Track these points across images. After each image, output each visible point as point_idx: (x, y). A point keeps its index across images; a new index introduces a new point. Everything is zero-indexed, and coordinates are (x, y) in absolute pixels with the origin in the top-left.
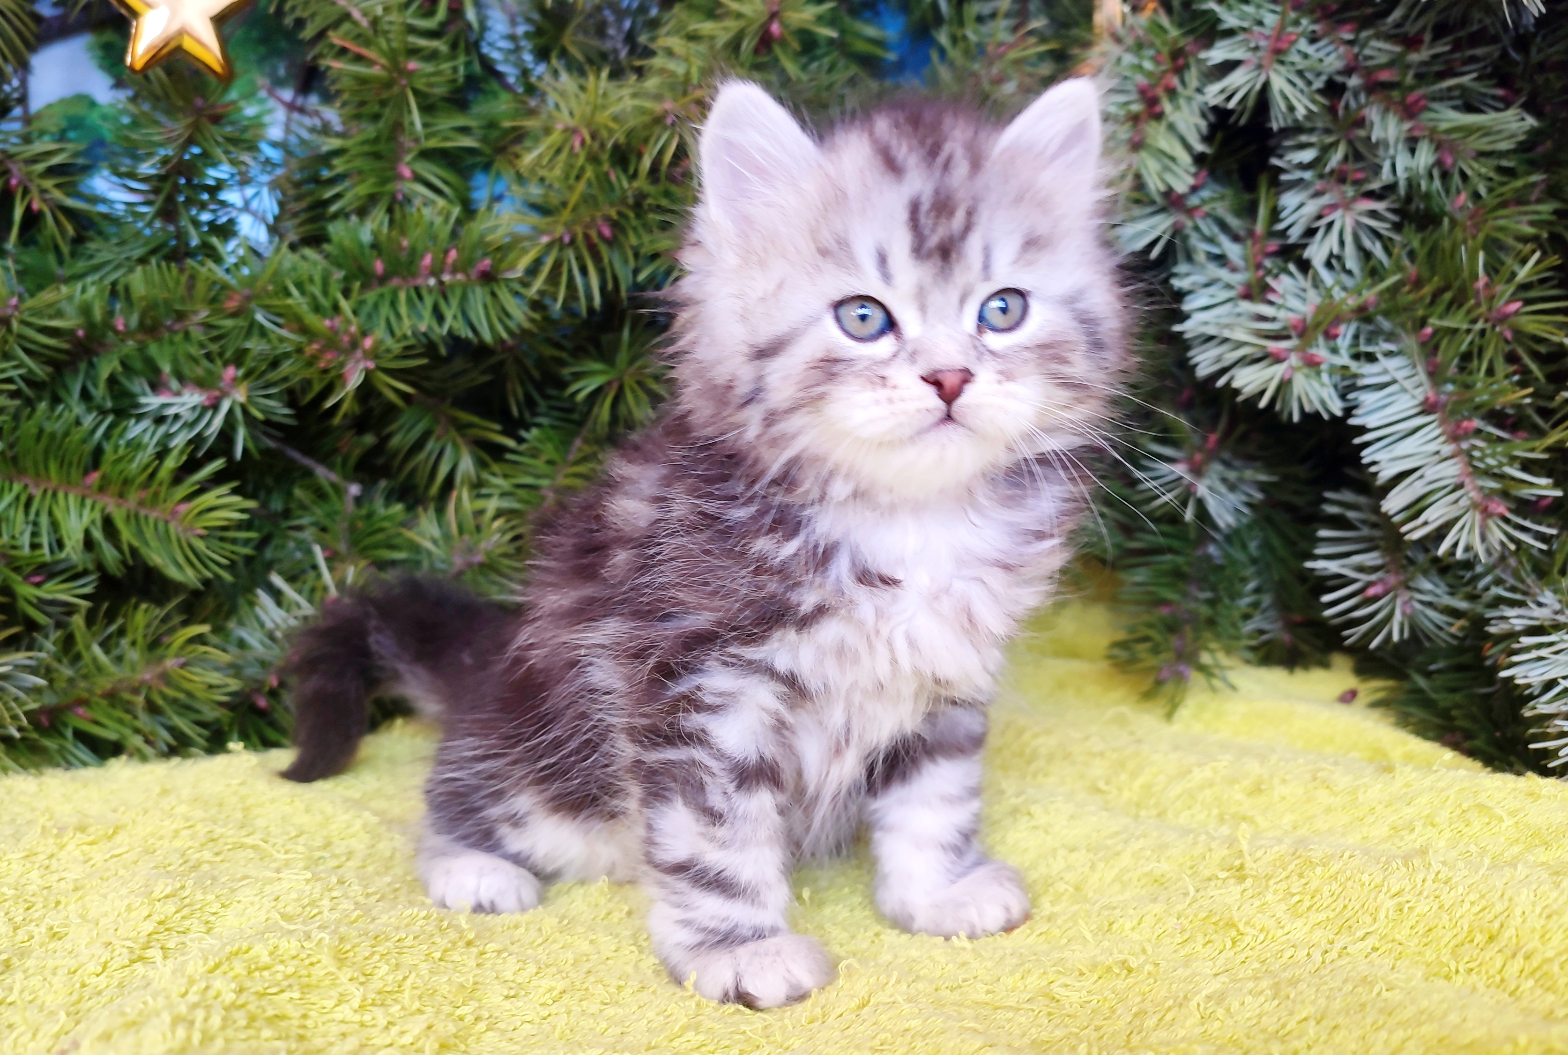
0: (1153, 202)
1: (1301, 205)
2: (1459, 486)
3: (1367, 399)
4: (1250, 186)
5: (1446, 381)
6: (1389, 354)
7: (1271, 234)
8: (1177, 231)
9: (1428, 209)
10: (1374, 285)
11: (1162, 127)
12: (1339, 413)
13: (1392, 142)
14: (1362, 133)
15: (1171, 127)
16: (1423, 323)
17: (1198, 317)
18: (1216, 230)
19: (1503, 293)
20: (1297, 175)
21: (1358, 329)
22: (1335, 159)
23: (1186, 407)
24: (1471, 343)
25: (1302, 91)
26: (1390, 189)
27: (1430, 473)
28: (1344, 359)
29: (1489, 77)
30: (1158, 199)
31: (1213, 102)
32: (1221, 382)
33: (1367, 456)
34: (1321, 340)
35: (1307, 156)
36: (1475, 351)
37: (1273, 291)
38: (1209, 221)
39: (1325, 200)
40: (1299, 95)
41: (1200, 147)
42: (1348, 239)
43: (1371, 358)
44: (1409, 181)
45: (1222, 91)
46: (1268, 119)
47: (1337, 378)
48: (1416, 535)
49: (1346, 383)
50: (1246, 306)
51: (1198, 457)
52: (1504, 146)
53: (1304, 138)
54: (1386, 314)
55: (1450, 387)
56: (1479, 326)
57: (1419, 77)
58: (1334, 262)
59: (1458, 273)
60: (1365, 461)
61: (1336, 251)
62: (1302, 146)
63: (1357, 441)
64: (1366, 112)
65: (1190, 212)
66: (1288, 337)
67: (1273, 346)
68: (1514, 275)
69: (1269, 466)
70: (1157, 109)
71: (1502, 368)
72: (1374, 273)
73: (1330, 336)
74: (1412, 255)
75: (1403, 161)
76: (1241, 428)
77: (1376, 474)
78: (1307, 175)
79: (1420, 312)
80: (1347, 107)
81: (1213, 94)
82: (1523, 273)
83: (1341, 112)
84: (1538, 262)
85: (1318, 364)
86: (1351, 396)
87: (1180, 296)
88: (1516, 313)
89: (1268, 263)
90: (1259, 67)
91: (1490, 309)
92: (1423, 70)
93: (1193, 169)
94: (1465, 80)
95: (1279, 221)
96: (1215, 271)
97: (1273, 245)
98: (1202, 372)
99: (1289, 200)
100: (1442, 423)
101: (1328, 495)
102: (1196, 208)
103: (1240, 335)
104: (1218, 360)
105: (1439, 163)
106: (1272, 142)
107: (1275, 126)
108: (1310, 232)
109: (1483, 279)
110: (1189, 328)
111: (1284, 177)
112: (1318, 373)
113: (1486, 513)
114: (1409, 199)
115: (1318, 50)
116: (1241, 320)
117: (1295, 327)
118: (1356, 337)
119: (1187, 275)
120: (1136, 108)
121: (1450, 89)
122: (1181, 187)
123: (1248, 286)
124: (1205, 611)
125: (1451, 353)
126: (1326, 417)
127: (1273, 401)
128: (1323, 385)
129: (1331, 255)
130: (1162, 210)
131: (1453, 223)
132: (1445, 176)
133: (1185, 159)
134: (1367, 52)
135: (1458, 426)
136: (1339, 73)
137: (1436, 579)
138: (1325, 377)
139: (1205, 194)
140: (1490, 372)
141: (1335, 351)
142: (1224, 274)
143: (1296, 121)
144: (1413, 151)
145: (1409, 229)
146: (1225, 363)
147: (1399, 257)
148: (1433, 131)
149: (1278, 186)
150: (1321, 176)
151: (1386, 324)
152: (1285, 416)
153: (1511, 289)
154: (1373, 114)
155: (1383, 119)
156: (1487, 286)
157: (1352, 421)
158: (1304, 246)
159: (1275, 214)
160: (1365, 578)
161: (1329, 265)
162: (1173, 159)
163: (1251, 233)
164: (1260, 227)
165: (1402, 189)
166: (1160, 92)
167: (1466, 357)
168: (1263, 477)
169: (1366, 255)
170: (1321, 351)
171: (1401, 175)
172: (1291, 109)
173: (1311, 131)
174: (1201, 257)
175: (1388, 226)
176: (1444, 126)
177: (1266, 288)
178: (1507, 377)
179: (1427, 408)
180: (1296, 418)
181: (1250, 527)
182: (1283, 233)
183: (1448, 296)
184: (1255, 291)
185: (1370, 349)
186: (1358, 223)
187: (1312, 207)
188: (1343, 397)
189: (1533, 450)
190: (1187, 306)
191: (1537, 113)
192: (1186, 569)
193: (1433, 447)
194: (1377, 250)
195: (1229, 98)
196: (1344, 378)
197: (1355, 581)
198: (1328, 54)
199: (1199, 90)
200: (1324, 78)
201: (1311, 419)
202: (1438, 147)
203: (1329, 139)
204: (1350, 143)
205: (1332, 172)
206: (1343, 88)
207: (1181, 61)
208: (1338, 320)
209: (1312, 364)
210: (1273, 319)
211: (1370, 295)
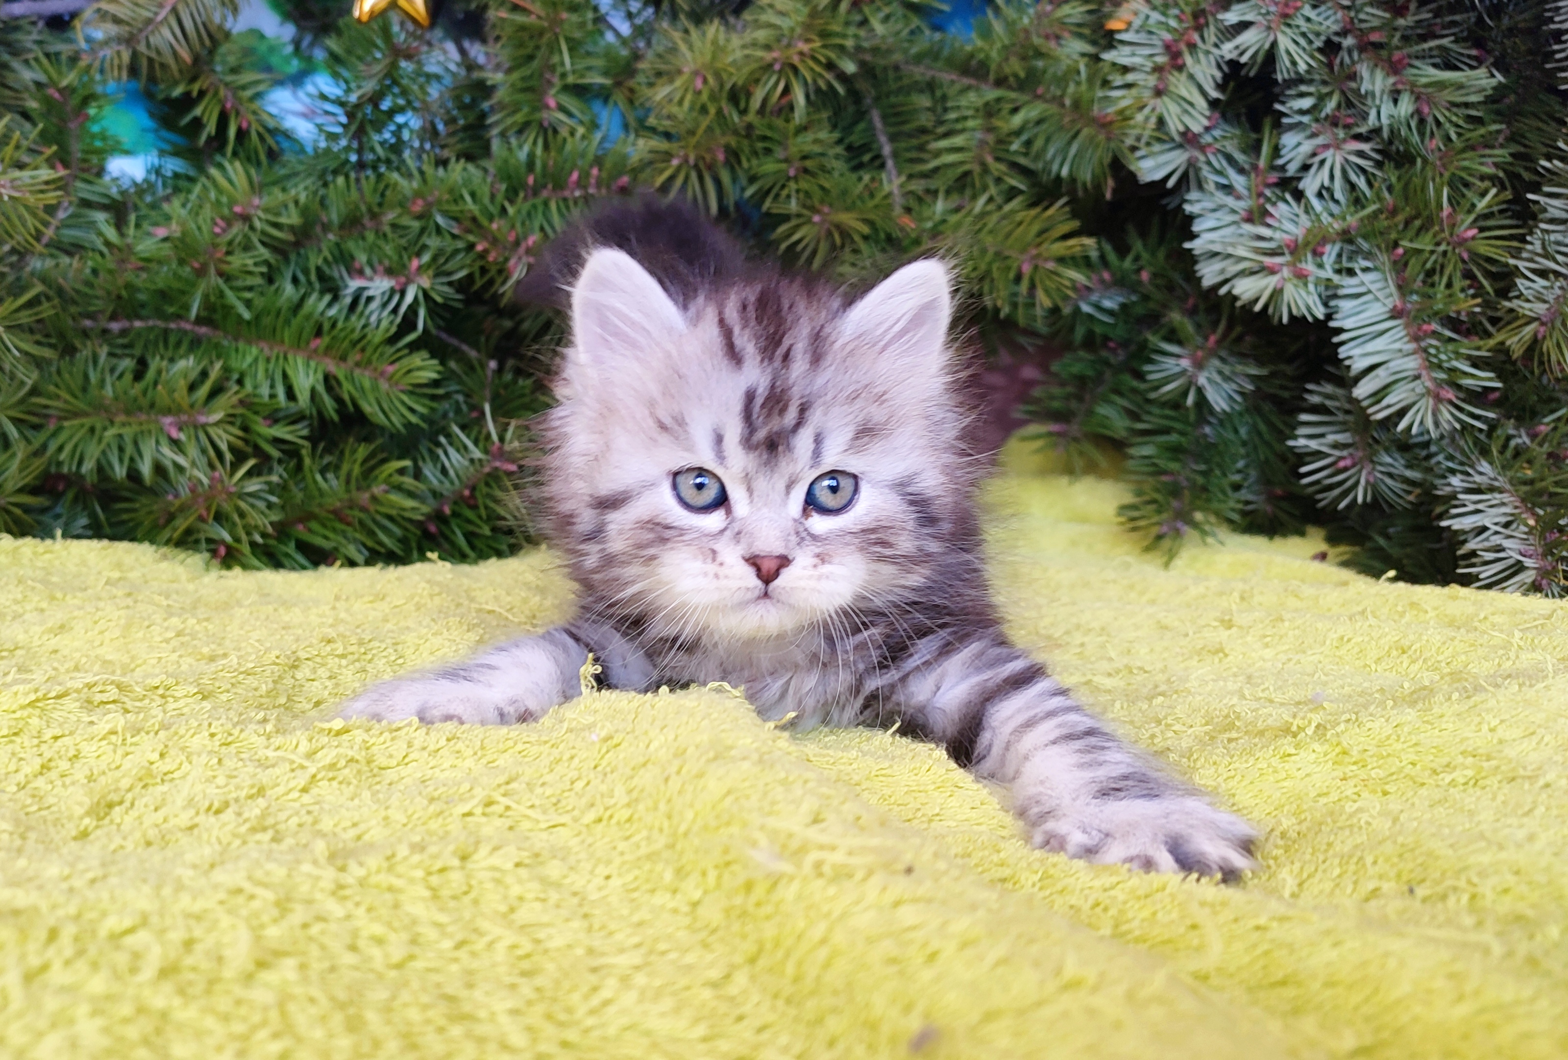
0: (1173, 140)
1: (1299, 144)
2: (1417, 377)
3: (1345, 305)
4: (1257, 127)
5: (1411, 293)
6: (1366, 270)
7: (1273, 168)
8: (1191, 164)
9: (1407, 151)
10: (1356, 212)
11: (1183, 77)
12: (1321, 317)
13: (1378, 94)
14: (1353, 85)
15: (1191, 77)
16: (1396, 245)
17: (1206, 236)
18: (1224, 163)
19: (1463, 221)
20: (1298, 118)
21: (1342, 249)
22: (1330, 106)
23: (1192, 313)
24: (1435, 262)
25: (1304, 49)
26: (1376, 131)
27: (1394, 365)
28: (1328, 273)
29: (1465, 40)
30: (1177, 138)
31: (1228, 57)
32: (1223, 291)
33: (1343, 352)
34: (1309, 256)
35: (1306, 103)
36: (1438, 267)
37: (1271, 215)
38: (1220, 156)
39: (1320, 140)
40: (1301, 52)
41: (1214, 94)
42: (1338, 173)
43: (1351, 272)
44: (1391, 126)
45: (1237, 47)
46: (1274, 71)
47: (1321, 289)
48: (1380, 416)
49: (1329, 293)
50: (1248, 228)
51: (1200, 353)
52: (1473, 99)
53: (1303, 88)
54: (1365, 237)
55: (1415, 297)
56: (1443, 247)
57: (1405, 38)
58: (1324, 193)
59: (1426, 204)
60: (1341, 356)
61: (1327, 183)
62: (1302, 95)
63: (1336, 340)
64: (1358, 67)
65: (1203, 149)
66: (1282, 254)
67: (1268, 261)
68: (1473, 206)
69: (1260, 363)
70: (1180, 62)
71: (1458, 284)
72: (1358, 202)
73: (1317, 254)
74: (1390, 189)
75: (1387, 109)
76: (1238, 329)
77: (1349, 367)
78: (1305, 119)
79: (1393, 236)
80: (1342, 63)
81: (1228, 50)
82: (1482, 205)
83: (1336, 68)
84: (1496, 195)
85: (1306, 276)
86: (1332, 303)
87: (1190, 219)
88: (1473, 238)
89: (1268, 192)
90: (1269, 28)
91: (1451, 235)
92: (1409, 32)
93: (1207, 113)
94: (1445, 42)
95: (1280, 157)
96: (1222, 198)
97: (1273, 177)
98: (1207, 282)
99: (1289, 140)
100: (1407, 326)
101: (1310, 386)
102: (1209, 145)
103: (1241, 252)
104: (1222, 271)
105: (1418, 111)
106: (1277, 90)
107: (1279, 78)
108: (1306, 168)
109: (1446, 209)
110: (1196, 246)
111: (1285, 120)
112: (1306, 285)
113: (1438, 399)
114: (1391, 142)
115: (1319, 15)
116: (1241, 240)
117: (1288, 246)
118: (1339, 255)
119: (1198, 201)
120: (1161, 60)
121: (1431, 49)
122: (1196, 128)
123: (1250, 212)
124: (1200, 480)
125: (1416, 270)
126: (1310, 319)
127: (1266, 307)
128: (1308, 293)
129: (1323, 186)
130: (1180, 146)
131: (1425, 161)
132: (1422, 122)
133: (1201, 103)
134: (1362, 16)
135: (1419, 329)
136: (1337, 34)
137: (1397, 455)
138: (1311, 287)
139: (1217, 133)
140: (1449, 285)
141: (1321, 266)
142: (1230, 201)
143: (1297, 73)
144: (1395, 102)
145: (1389, 166)
146: (1228, 276)
147: (1380, 189)
148: (1413, 85)
149: (1278, 127)
150: (1317, 120)
151: (1365, 246)
152: (1276, 320)
153: (1472, 217)
154: (1363, 69)
155: (1372, 73)
156: (1450, 216)
157: (1332, 324)
158: (1299, 179)
159: (1276, 151)
160: (1337, 453)
161: (1320, 195)
162: (1191, 104)
163: (1255, 167)
164: (1262, 163)
165: (1385, 134)
166: (1183, 47)
167: (1430, 273)
168: (1254, 371)
169: (1353, 187)
170: (1309, 266)
171: (1385, 121)
172: (1294, 63)
173: (1310, 82)
174: (1211, 187)
175: (1370, 163)
176: (1424, 80)
177: (1266, 213)
178: (1463, 290)
179: (1395, 314)
180: (1285, 320)
181: (1240, 414)
182: (1283, 168)
183: (1417, 223)
184: (1256, 216)
185: (1350, 265)
186: (1347, 160)
187: (1307, 147)
188: (1326, 305)
189: (1478, 349)
190: (1196, 228)
191: (1505, 71)
192: (1185, 444)
193: (1397, 346)
194: (1361, 183)
195: (1242, 54)
196: (1327, 288)
197: (1328, 455)
198: (1327, 18)
199: (1216, 46)
200: (1323, 38)
201: (1297, 321)
202: (1418, 98)
203: (1325, 90)
204: (1343, 93)
205: (1327, 116)
206: (1339, 47)
207: (1202, 21)
208: (1324, 241)
209: (1301, 277)
210: (1271, 239)
211: (1352, 220)
